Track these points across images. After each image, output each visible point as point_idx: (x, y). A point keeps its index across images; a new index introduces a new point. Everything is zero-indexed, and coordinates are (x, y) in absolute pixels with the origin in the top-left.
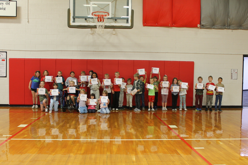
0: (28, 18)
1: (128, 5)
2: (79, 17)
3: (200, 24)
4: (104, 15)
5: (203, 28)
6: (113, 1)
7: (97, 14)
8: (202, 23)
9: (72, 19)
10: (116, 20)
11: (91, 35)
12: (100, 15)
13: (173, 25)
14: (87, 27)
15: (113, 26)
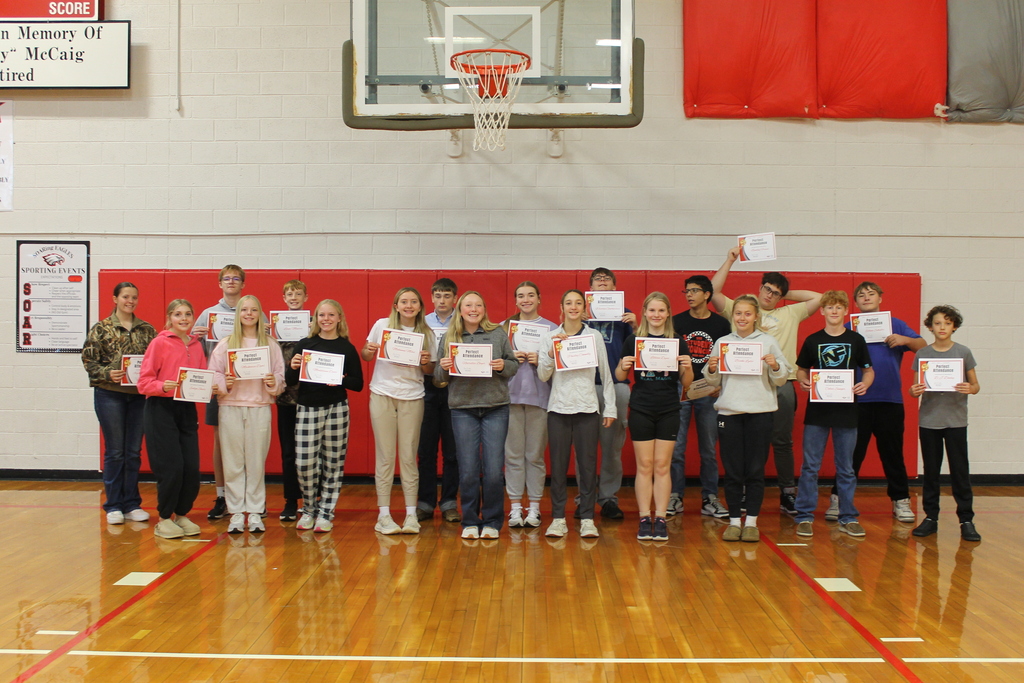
0: (180, 96)
1: (617, 34)
2: (393, 81)
3: (947, 101)
4: (507, 67)
5: (960, 121)
6: (549, 6)
8: (957, 98)
9: (361, 90)
10: (562, 88)
11: (453, 160)
12: (489, 67)
13: (821, 111)
14: (432, 123)
15: (552, 116)
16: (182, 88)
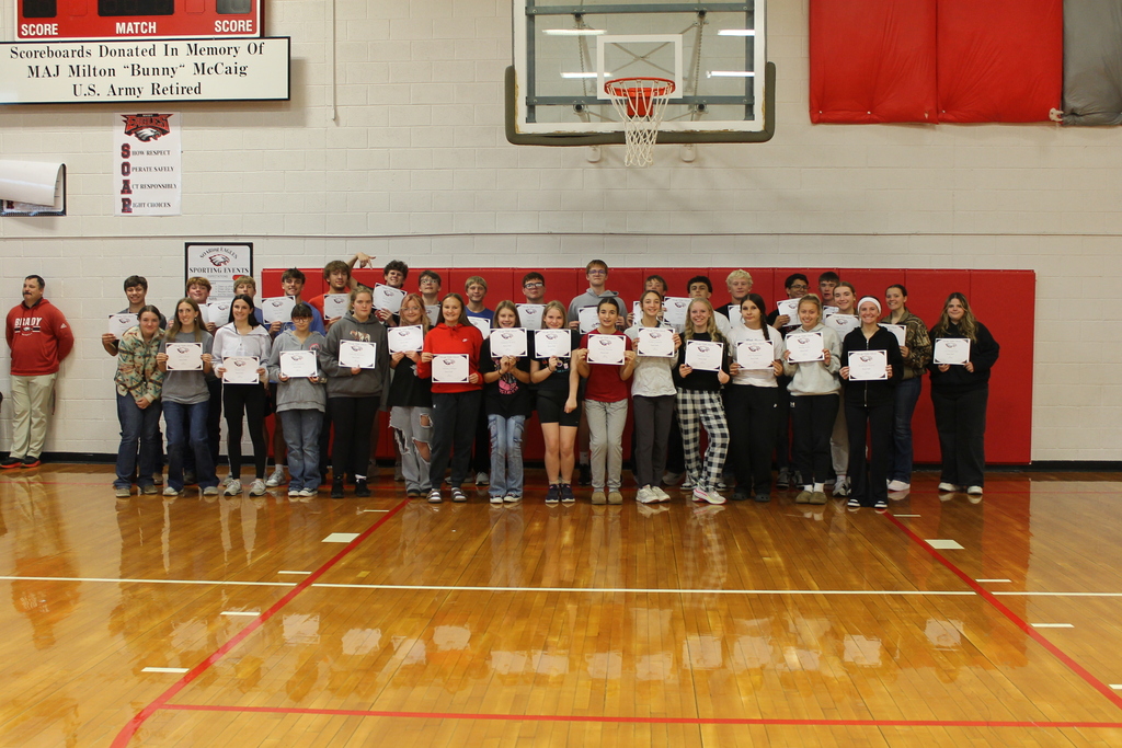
0: (335, 106)
2: (550, 101)
3: (1062, 106)
4: (655, 91)
5: (1075, 124)
6: (688, 29)
7: (626, 86)
8: (1071, 102)
9: (522, 110)
10: (702, 107)
11: (593, 165)
13: (940, 116)
14: (587, 139)
15: (692, 133)
16: (338, 99)
